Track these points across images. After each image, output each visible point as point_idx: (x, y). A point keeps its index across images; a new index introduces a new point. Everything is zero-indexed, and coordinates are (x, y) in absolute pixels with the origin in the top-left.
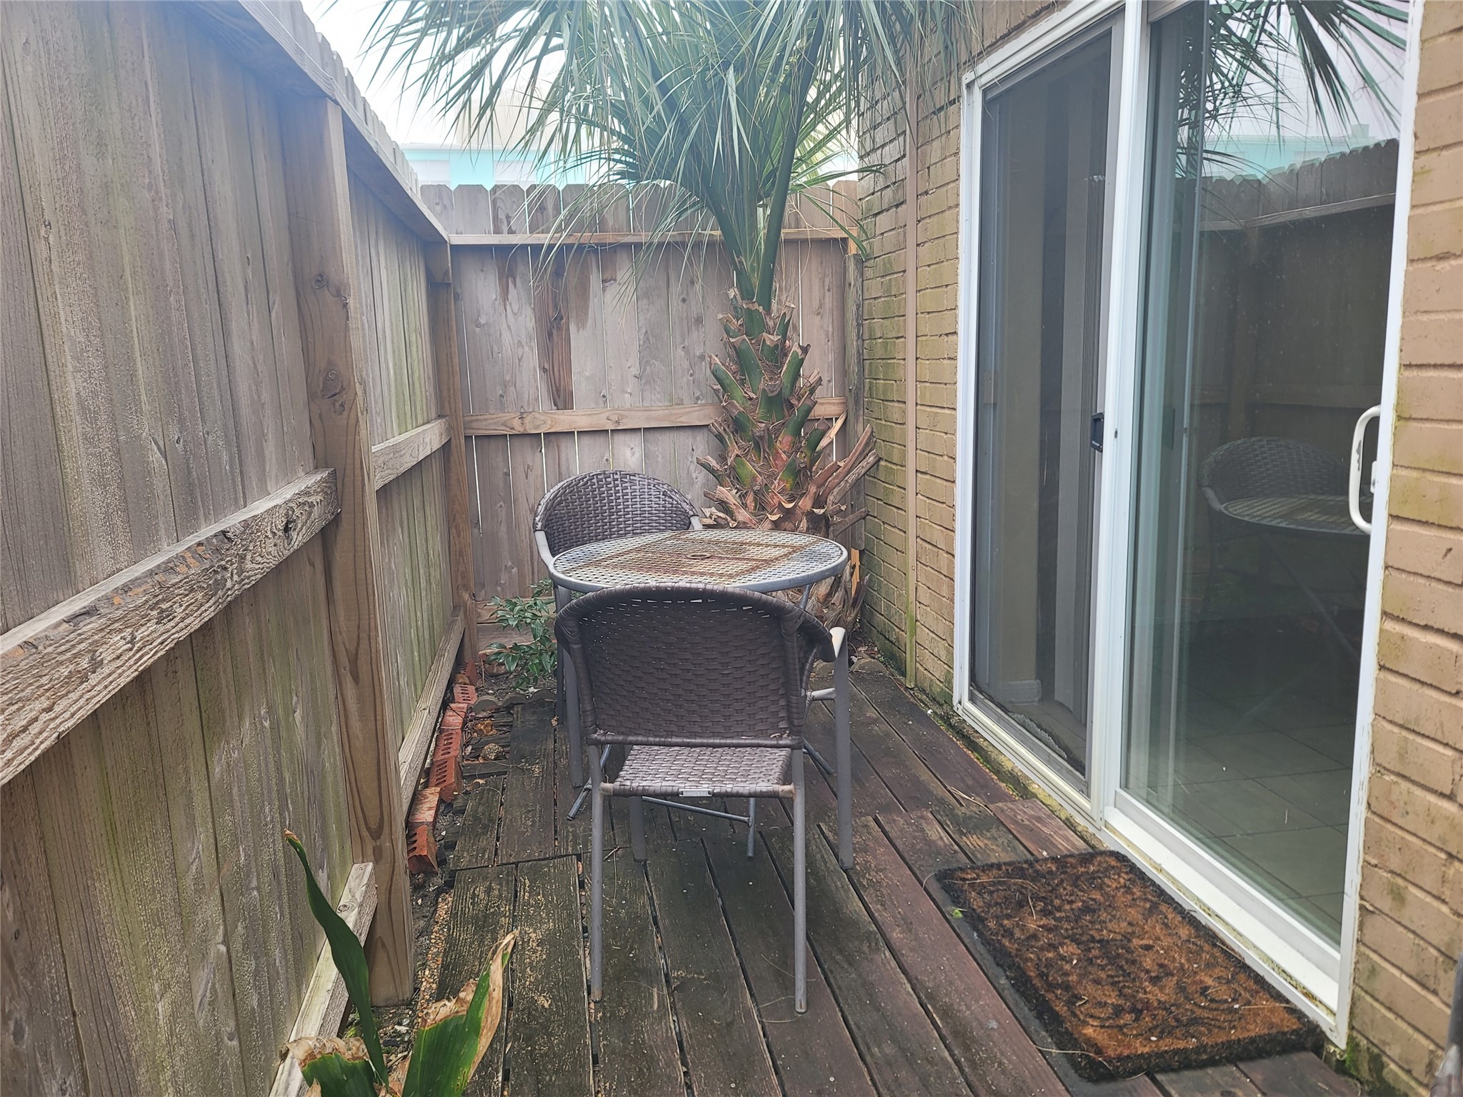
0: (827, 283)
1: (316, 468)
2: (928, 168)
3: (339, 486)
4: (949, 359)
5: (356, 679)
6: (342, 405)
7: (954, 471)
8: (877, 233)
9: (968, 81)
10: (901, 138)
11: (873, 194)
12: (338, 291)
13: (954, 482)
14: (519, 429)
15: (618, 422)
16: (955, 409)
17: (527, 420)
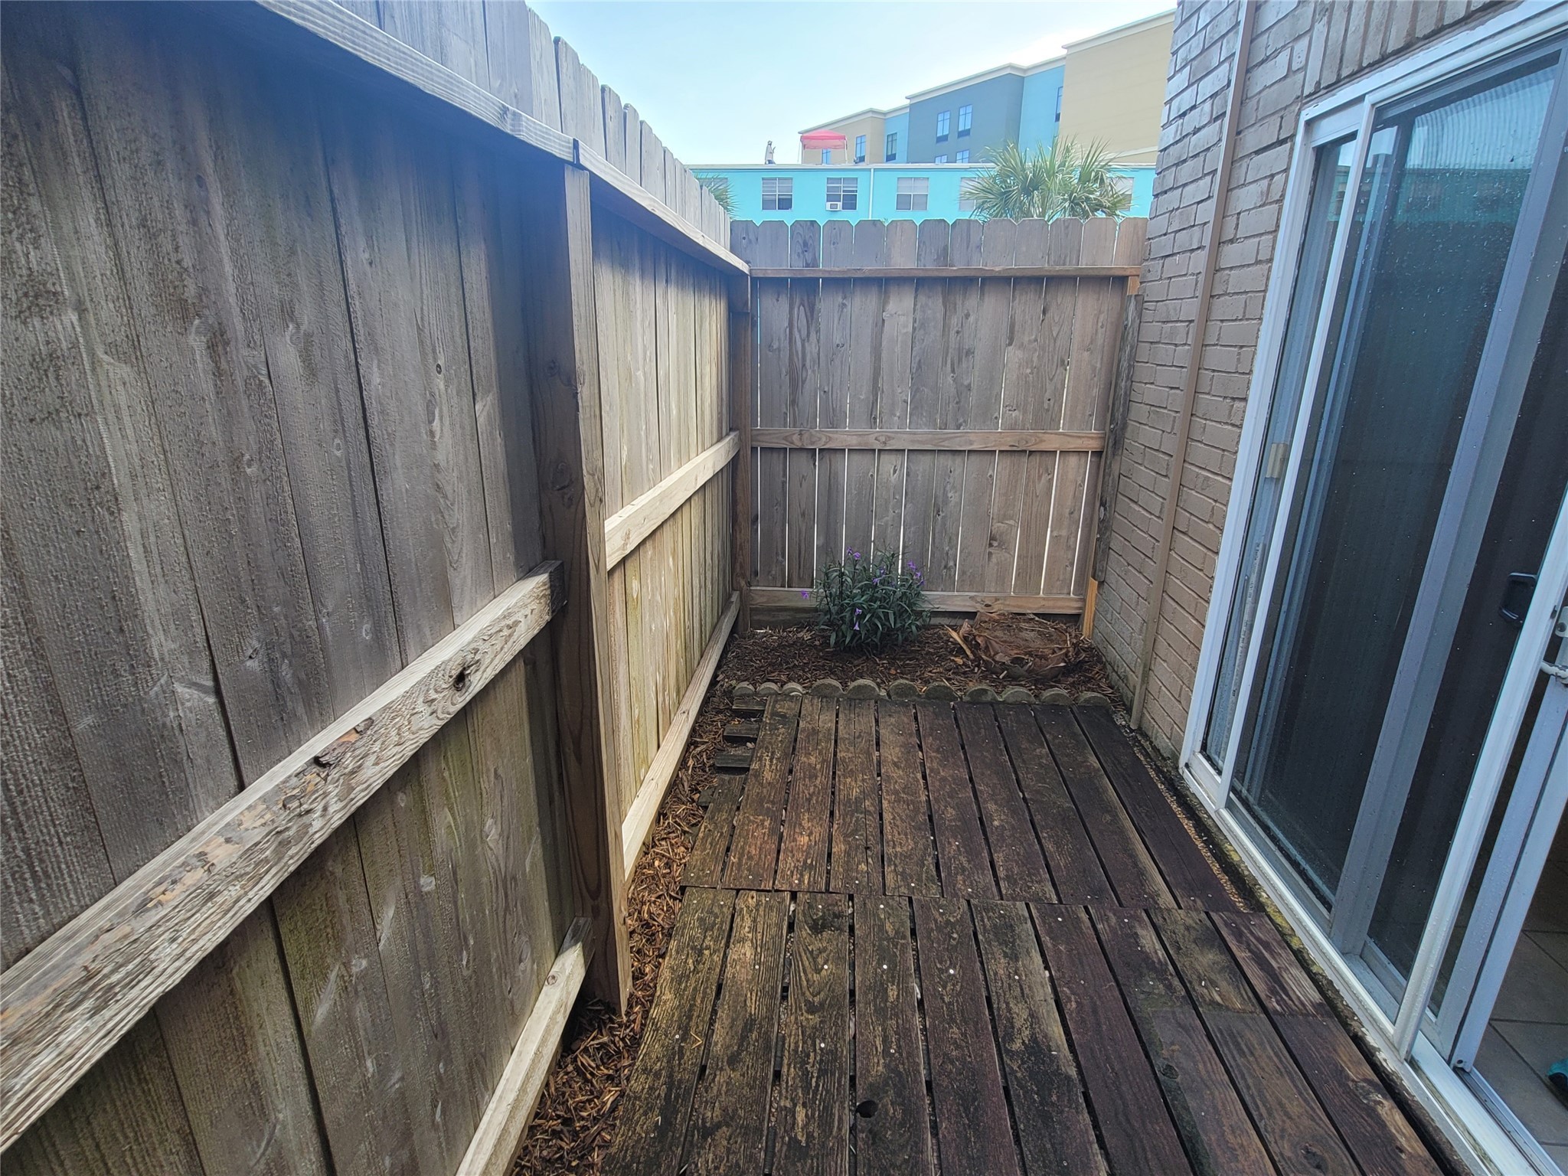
0: (1101, 319)
1: (545, 558)
2: (1239, 214)
3: (566, 578)
4: (1233, 425)
5: (579, 760)
6: (570, 499)
7: (1219, 543)
8: (1164, 276)
9: (1308, 117)
10: (1209, 178)
11: (1165, 235)
12: (569, 380)
13: (1217, 553)
14: (798, 444)
15: (885, 443)
16: (1231, 479)
17: (806, 436)
